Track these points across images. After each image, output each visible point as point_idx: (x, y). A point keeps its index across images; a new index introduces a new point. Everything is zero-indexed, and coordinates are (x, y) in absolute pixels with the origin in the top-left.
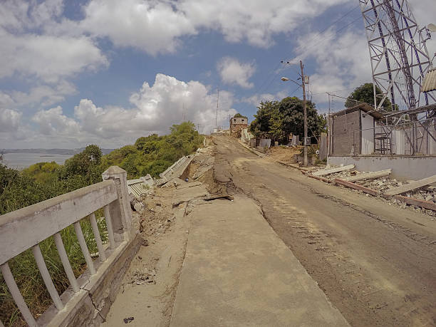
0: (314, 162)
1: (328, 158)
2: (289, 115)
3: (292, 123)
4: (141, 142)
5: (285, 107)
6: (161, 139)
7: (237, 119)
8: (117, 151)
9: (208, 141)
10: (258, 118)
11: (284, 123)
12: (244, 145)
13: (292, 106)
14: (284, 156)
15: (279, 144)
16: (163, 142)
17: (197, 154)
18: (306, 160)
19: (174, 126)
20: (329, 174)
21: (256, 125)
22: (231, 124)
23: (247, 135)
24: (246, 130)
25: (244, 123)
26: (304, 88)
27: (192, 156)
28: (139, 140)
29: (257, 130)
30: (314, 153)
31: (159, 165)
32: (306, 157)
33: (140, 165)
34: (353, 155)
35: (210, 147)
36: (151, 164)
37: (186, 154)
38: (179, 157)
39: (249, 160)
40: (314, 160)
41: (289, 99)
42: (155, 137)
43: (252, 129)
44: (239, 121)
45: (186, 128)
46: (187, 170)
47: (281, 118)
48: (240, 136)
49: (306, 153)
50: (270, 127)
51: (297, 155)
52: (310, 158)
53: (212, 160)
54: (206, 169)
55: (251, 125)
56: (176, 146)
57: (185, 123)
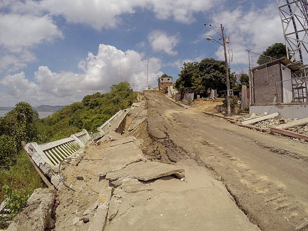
0: (236, 112)
1: (250, 108)
2: (208, 73)
3: (210, 80)
4: (87, 99)
5: (204, 66)
6: (103, 96)
7: (164, 79)
8: (67, 107)
9: (141, 97)
10: (182, 76)
11: (203, 80)
12: (171, 99)
13: (210, 65)
14: (207, 107)
15: (201, 97)
16: (104, 98)
17: (132, 108)
18: (229, 109)
19: (113, 85)
20: (257, 123)
21: (180, 82)
22: (159, 83)
23: (173, 91)
24: (172, 87)
25: (170, 81)
26: (225, 47)
27: (128, 110)
28: (85, 98)
29: (181, 87)
30: (237, 104)
31: (99, 119)
32: (229, 107)
33: (86, 118)
34: (276, 103)
35: (143, 101)
36: (94, 117)
37: (123, 108)
38: (117, 111)
39: (177, 112)
40: (237, 109)
41: (207, 60)
42: (98, 95)
43: (177, 86)
44: (165, 80)
45: (123, 87)
46: (124, 122)
47: (201, 76)
48: (166, 92)
49: (229, 104)
50: (193, 84)
51: (220, 106)
52: (232, 107)
53: (145, 112)
54: (139, 121)
55: (177, 82)
56: (114, 102)
57: (122, 83)
